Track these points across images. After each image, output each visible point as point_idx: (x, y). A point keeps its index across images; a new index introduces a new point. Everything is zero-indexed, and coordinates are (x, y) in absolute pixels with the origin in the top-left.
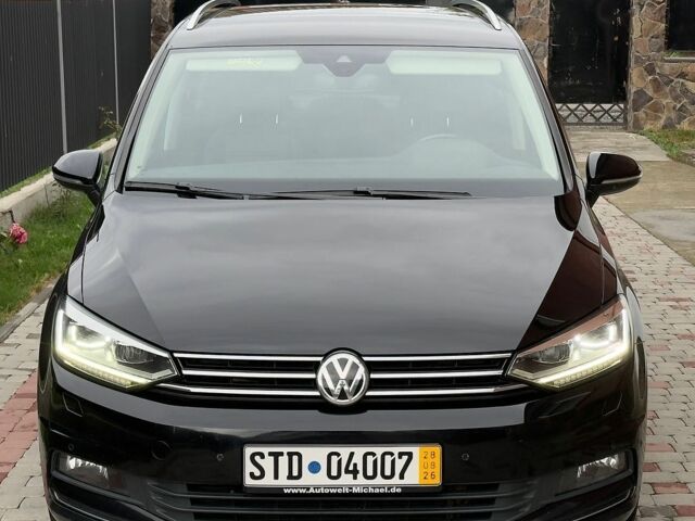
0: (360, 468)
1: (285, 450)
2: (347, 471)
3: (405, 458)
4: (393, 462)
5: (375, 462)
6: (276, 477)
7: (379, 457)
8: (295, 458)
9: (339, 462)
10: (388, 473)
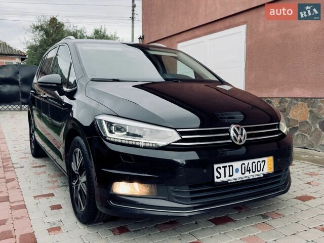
6: (225, 177)
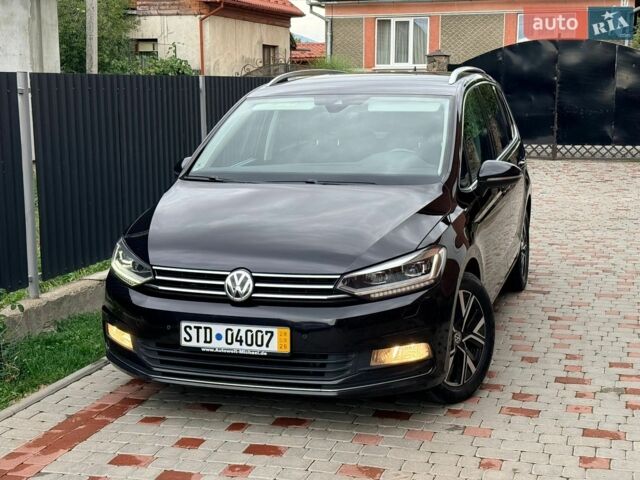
0: (244, 339)
1: (203, 325)
2: (237, 341)
3: (269, 335)
4: (262, 336)
5: (252, 336)
7: (254, 332)
8: (208, 331)
9: (232, 335)
10: (259, 343)
